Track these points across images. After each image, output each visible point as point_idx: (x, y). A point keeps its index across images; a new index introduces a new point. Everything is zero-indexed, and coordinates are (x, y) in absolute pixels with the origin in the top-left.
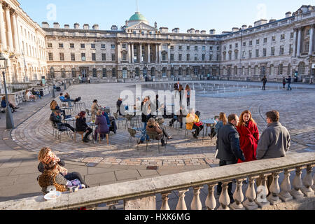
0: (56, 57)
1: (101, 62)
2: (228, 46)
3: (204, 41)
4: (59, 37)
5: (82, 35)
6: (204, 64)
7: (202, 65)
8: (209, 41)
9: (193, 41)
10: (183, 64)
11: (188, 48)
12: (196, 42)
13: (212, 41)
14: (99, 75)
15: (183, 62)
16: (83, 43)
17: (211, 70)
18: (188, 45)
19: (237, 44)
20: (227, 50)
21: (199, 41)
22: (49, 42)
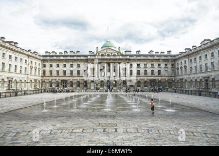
0: (48, 73)
1: (76, 77)
2: (180, 63)
3: (159, 60)
4: (50, 60)
5: (65, 58)
6: (160, 78)
7: (158, 79)
8: (163, 60)
9: (149, 59)
10: (141, 78)
11: (145, 65)
12: (152, 60)
13: (166, 60)
14: (74, 86)
15: (141, 76)
16: (65, 63)
17: (167, 83)
18: (146, 63)
19: (185, 61)
20: (180, 66)
21: (154, 59)
22: (44, 63)
